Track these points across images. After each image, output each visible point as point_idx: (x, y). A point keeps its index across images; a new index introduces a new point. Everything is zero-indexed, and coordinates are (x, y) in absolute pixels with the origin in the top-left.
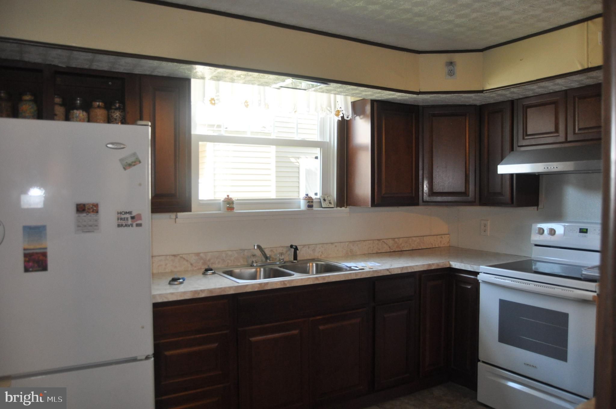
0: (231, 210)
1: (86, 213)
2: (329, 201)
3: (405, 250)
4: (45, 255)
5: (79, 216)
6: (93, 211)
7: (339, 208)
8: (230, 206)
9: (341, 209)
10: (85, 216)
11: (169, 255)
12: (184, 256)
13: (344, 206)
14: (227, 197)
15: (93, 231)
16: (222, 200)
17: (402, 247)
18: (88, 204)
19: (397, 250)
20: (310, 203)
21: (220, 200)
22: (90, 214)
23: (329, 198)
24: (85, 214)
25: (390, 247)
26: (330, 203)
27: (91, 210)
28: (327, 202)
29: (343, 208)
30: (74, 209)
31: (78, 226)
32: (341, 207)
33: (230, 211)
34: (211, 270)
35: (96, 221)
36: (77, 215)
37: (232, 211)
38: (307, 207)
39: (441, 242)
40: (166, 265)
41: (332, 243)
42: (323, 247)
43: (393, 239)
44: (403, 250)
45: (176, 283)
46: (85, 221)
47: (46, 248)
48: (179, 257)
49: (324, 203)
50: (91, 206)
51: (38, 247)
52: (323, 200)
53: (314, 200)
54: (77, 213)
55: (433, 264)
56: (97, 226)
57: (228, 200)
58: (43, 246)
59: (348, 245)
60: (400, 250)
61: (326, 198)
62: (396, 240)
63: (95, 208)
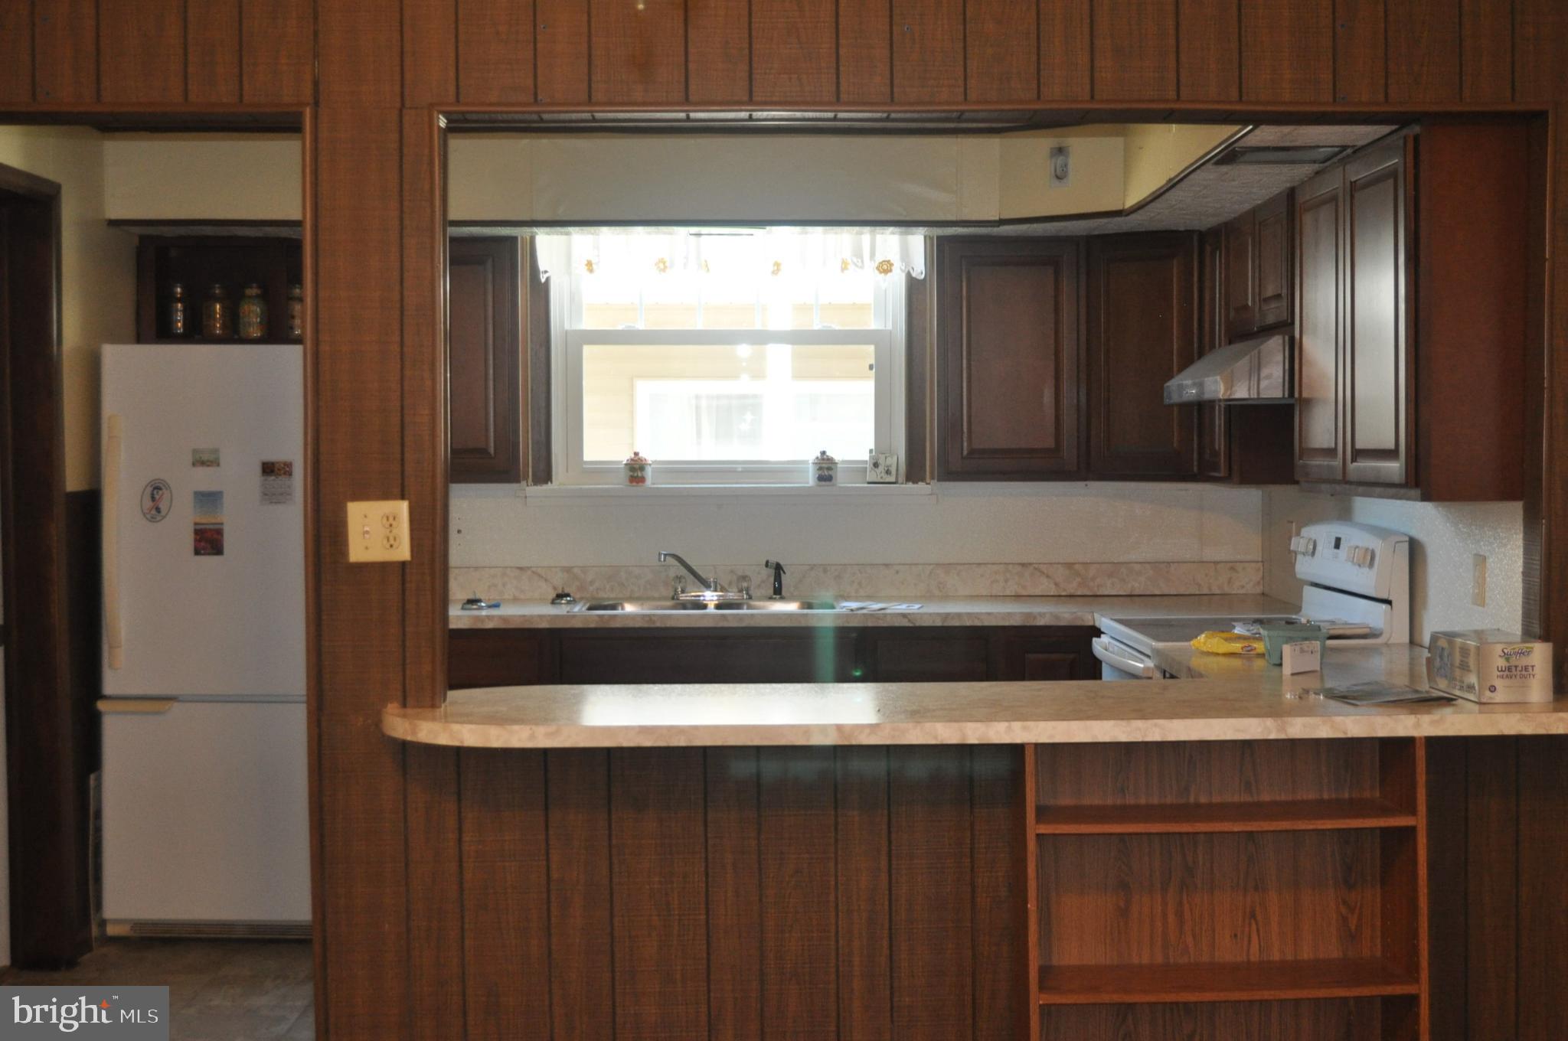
0: (637, 483)
1: (275, 475)
2: (888, 466)
3: (1106, 593)
4: (219, 532)
5: (266, 480)
6: (285, 474)
7: (910, 485)
8: (636, 475)
9: (915, 486)
10: (274, 480)
11: (511, 567)
12: (539, 570)
13: (923, 480)
14: (633, 456)
15: (284, 503)
16: (625, 462)
17: (1098, 586)
18: (278, 463)
19: (1079, 593)
20: (826, 469)
21: (621, 462)
22: (280, 478)
23: (889, 461)
24: (273, 478)
25: (1056, 584)
26: (888, 472)
27: (282, 472)
28: (881, 468)
29: (921, 485)
30: (258, 469)
31: (266, 495)
32: (915, 482)
33: (634, 484)
34: (568, 595)
35: (289, 487)
36: (263, 478)
37: (640, 484)
38: (816, 480)
39: (1230, 581)
40: (504, 585)
41: (886, 565)
42: (861, 573)
43: (1069, 566)
44: (1098, 594)
45: (475, 607)
46: (274, 487)
47: (222, 524)
48: (529, 572)
49: (873, 472)
50: (282, 465)
51: (213, 521)
52: (872, 466)
53: (839, 466)
54: (263, 475)
55: (1042, 615)
56: (289, 494)
57: (632, 462)
58: (218, 520)
59: (931, 573)
60: (1091, 594)
61: (881, 461)
62: (1077, 567)
63: (288, 469)
